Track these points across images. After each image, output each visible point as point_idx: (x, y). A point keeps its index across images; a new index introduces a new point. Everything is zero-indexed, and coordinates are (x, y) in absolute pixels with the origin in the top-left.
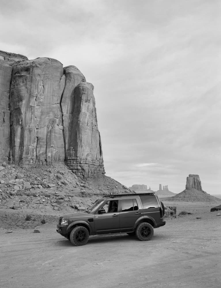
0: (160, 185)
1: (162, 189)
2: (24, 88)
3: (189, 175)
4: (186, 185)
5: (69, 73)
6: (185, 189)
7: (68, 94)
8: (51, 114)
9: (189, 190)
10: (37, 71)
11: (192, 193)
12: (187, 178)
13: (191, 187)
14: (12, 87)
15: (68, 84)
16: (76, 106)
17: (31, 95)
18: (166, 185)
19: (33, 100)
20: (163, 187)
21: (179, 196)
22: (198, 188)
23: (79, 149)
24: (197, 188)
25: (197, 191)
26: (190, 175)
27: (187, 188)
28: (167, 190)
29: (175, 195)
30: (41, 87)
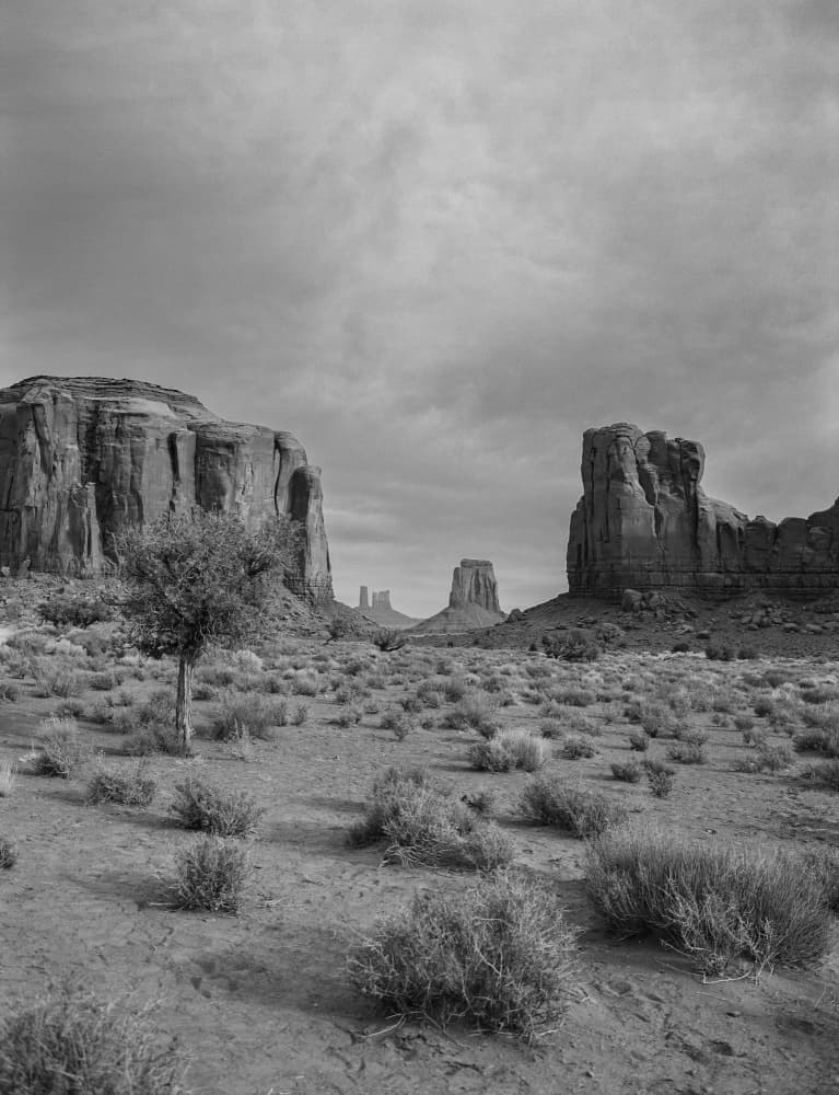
0: (364, 590)
1: (370, 605)
2: (225, 474)
3: (461, 559)
4: (451, 594)
5: (286, 450)
6: (447, 605)
7: (285, 482)
8: (264, 514)
9: (461, 608)
10: (244, 450)
11: (470, 620)
12: (456, 570)
13: (466, 598)
14: (199, 467)
15: (284, 466)
16: (297, 501)
17: (236, 486)
18: (385, 590)
19: (239, 493)
20: (374, 595)
21: (429, 629)
22: (487, 604)
23: (307, 566)
24: (484, 603)
25: (486, 612)
26: (464, 563)
27: (453, 603)
28: (387, 605)
29: (416, 624)
30: (249, 473)
